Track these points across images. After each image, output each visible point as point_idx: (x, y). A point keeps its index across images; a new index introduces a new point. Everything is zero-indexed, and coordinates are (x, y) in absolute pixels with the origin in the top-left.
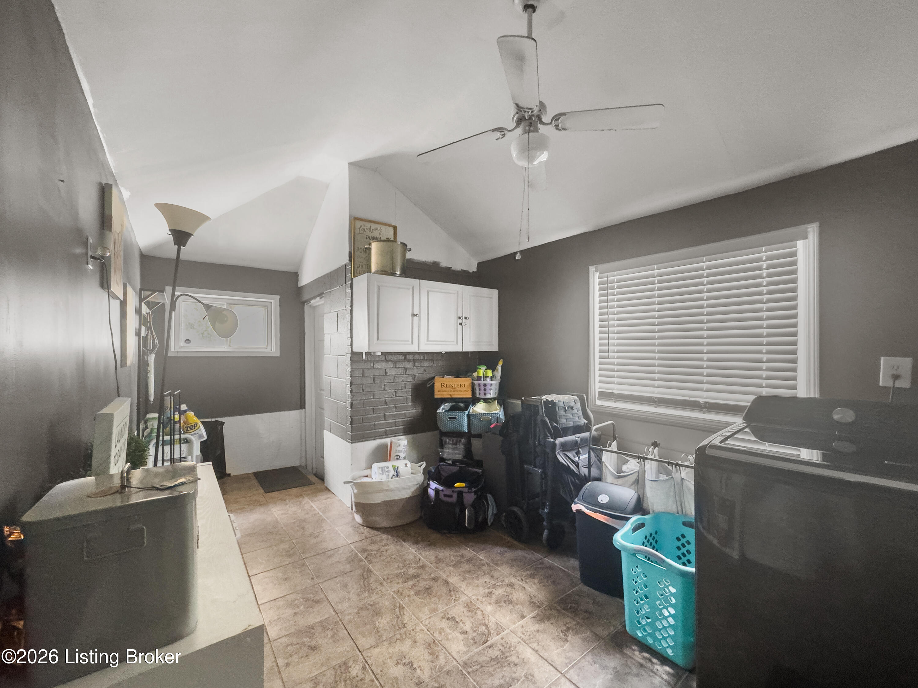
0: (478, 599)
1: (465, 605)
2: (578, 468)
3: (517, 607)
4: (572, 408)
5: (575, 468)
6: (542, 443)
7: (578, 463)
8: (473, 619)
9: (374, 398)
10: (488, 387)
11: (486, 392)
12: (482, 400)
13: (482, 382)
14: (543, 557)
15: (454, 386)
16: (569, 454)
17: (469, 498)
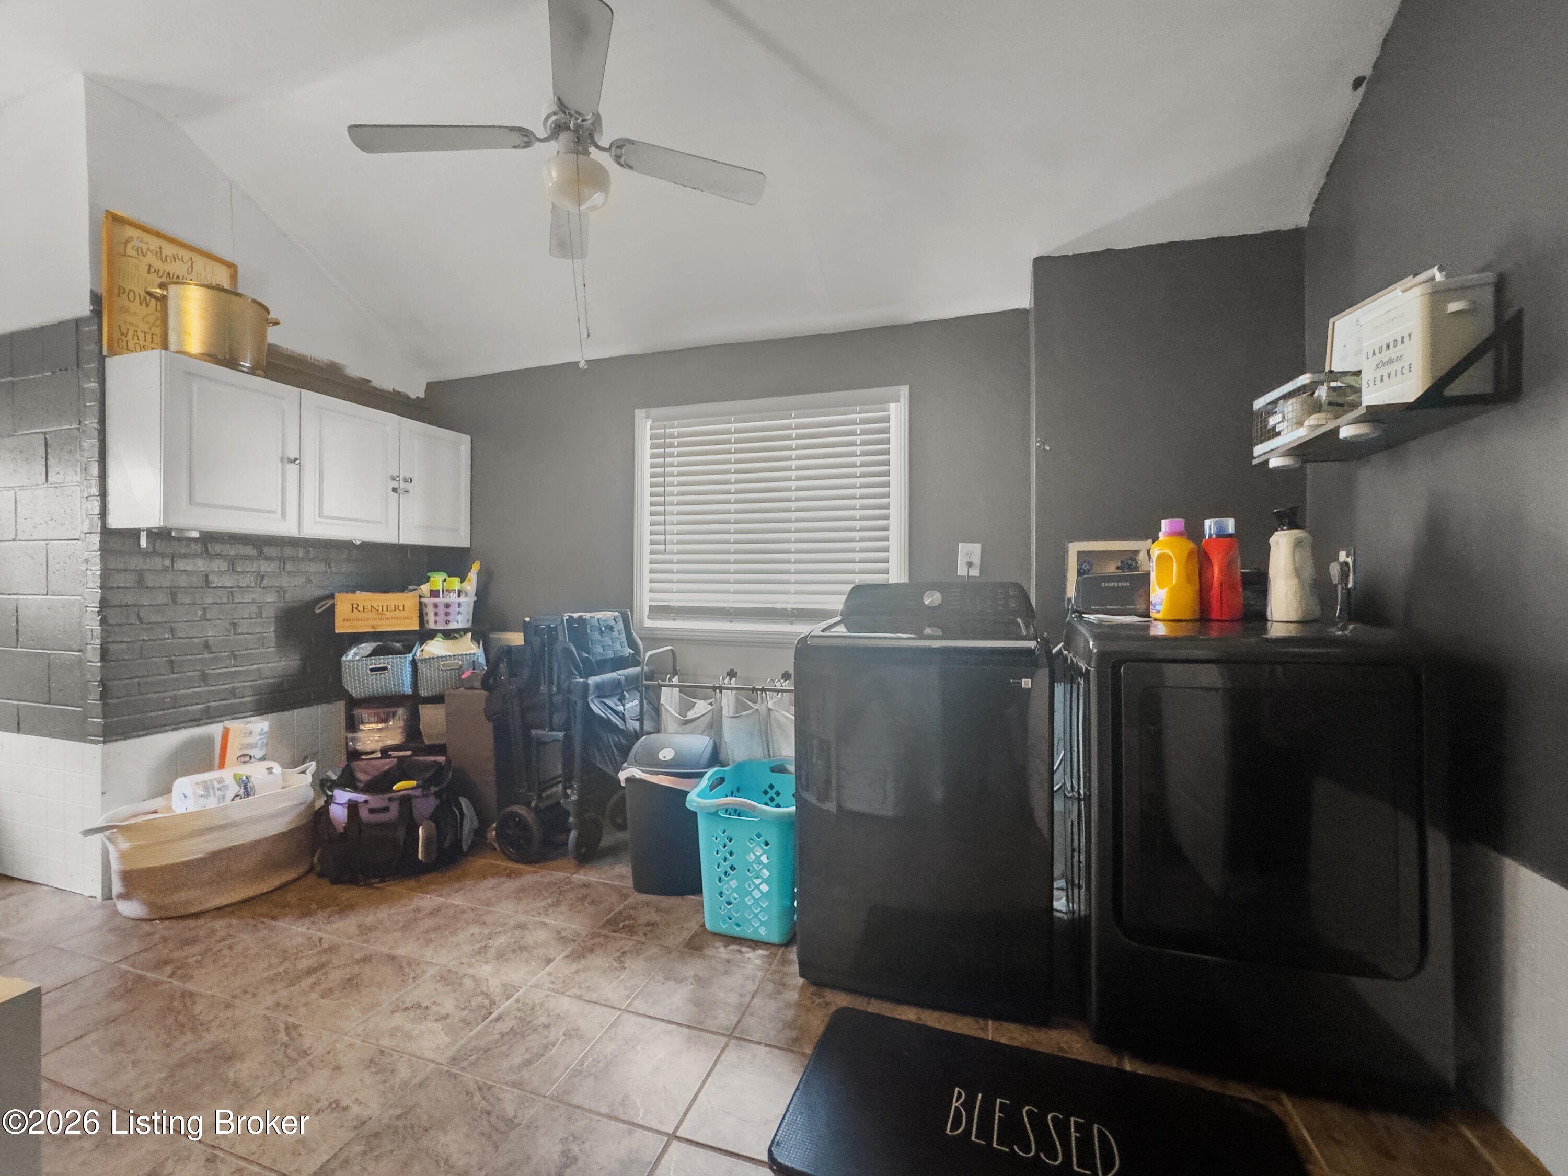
0: (462, 964)
1: (438, 978)
2: (624, 721)
3: (535, 952)
4: (611, 628)
5: (619, 721)
6: (565, 686)
7: (623, 714)
8: (458, 993)
9: (174, 638)
10: (454, 609)
11: (449, 618)
12: (440, 635)
13: (440, 600)
14: (569, 875)
15: (380, 609)
16: (607, 701)
17: (425, 806)
